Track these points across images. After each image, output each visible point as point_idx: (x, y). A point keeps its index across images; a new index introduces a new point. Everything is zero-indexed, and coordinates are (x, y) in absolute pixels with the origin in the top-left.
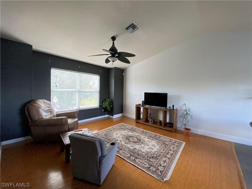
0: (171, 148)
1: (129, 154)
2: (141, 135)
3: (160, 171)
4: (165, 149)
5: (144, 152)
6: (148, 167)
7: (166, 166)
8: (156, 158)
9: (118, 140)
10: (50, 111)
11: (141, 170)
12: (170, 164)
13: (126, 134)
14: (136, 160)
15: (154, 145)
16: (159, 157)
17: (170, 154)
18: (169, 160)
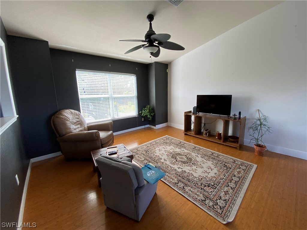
0: (236, 173)
1: (176, 179)
2: (192, 153)
3: (220, 207)
4: (226, 175)
5: (196, 178)
6: (203, 200)
7: (228, 200)
8: (213, 187)
9: (161, 159)
10: (80, 122)
11: (193, 204)
12: (234, 197)
13: (171, 151)
14: (186, 188)
15: (209, 168)
16: (218, 185)
17: (235, 182)
18: (234, 191)
